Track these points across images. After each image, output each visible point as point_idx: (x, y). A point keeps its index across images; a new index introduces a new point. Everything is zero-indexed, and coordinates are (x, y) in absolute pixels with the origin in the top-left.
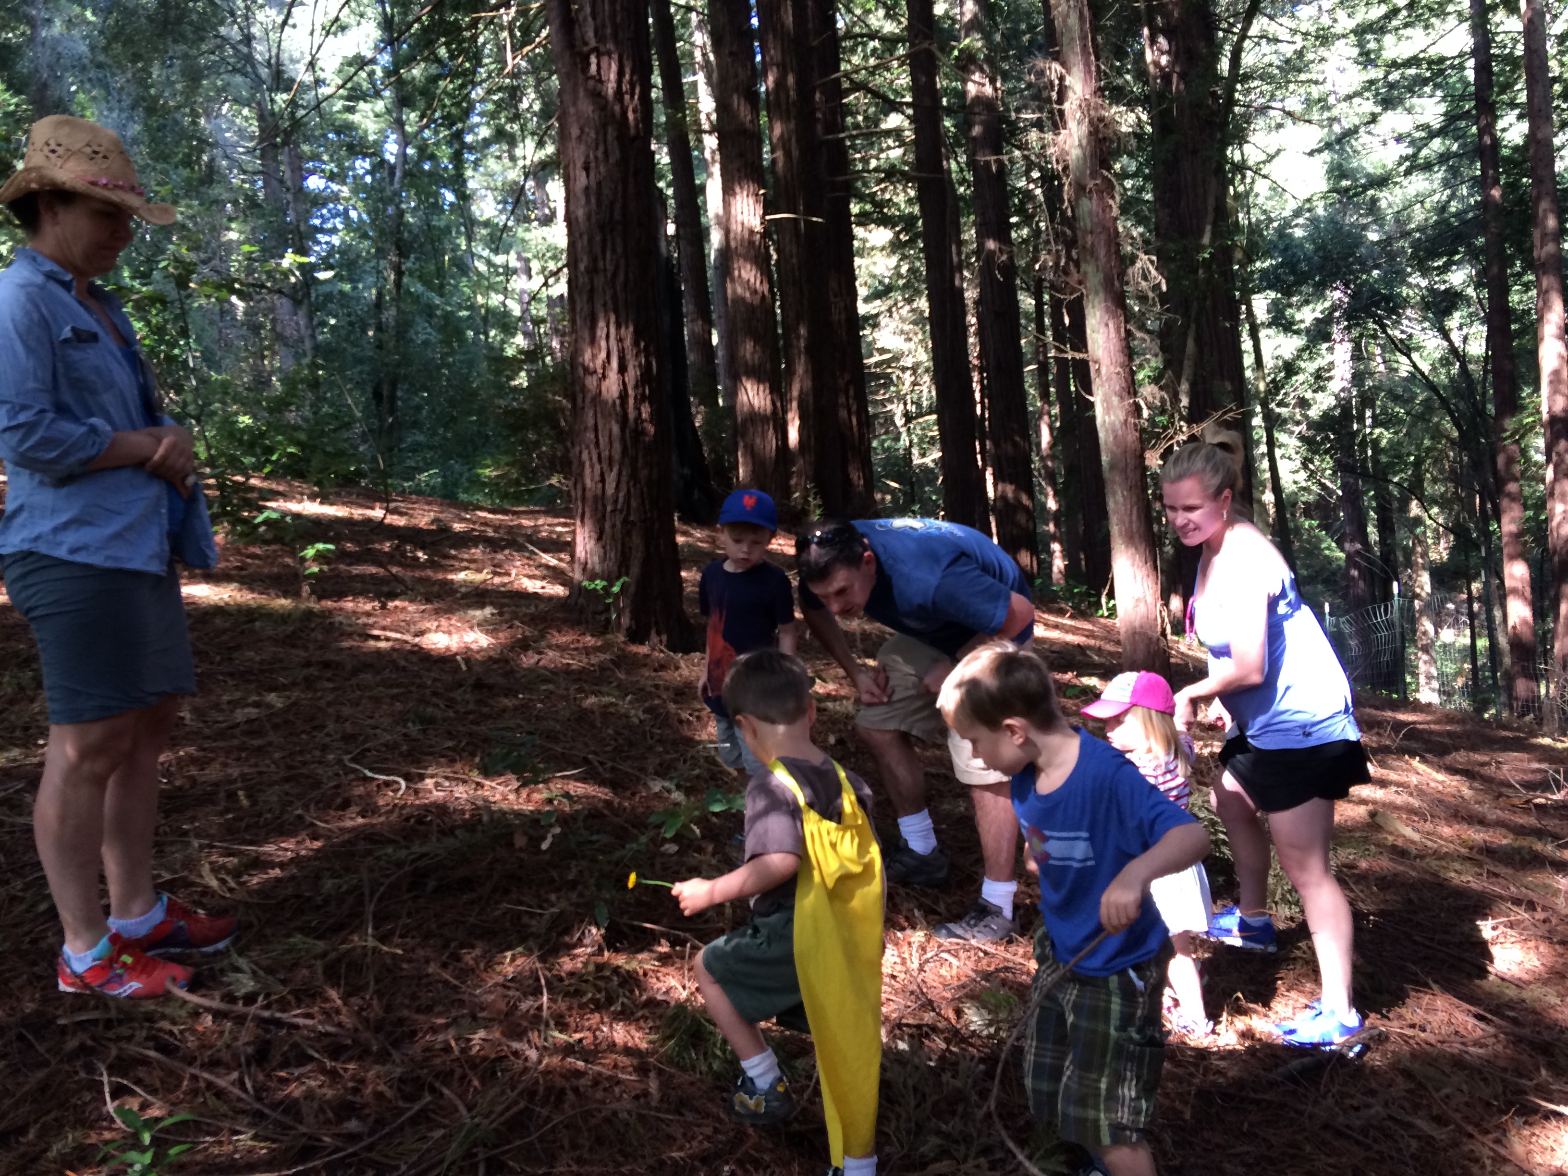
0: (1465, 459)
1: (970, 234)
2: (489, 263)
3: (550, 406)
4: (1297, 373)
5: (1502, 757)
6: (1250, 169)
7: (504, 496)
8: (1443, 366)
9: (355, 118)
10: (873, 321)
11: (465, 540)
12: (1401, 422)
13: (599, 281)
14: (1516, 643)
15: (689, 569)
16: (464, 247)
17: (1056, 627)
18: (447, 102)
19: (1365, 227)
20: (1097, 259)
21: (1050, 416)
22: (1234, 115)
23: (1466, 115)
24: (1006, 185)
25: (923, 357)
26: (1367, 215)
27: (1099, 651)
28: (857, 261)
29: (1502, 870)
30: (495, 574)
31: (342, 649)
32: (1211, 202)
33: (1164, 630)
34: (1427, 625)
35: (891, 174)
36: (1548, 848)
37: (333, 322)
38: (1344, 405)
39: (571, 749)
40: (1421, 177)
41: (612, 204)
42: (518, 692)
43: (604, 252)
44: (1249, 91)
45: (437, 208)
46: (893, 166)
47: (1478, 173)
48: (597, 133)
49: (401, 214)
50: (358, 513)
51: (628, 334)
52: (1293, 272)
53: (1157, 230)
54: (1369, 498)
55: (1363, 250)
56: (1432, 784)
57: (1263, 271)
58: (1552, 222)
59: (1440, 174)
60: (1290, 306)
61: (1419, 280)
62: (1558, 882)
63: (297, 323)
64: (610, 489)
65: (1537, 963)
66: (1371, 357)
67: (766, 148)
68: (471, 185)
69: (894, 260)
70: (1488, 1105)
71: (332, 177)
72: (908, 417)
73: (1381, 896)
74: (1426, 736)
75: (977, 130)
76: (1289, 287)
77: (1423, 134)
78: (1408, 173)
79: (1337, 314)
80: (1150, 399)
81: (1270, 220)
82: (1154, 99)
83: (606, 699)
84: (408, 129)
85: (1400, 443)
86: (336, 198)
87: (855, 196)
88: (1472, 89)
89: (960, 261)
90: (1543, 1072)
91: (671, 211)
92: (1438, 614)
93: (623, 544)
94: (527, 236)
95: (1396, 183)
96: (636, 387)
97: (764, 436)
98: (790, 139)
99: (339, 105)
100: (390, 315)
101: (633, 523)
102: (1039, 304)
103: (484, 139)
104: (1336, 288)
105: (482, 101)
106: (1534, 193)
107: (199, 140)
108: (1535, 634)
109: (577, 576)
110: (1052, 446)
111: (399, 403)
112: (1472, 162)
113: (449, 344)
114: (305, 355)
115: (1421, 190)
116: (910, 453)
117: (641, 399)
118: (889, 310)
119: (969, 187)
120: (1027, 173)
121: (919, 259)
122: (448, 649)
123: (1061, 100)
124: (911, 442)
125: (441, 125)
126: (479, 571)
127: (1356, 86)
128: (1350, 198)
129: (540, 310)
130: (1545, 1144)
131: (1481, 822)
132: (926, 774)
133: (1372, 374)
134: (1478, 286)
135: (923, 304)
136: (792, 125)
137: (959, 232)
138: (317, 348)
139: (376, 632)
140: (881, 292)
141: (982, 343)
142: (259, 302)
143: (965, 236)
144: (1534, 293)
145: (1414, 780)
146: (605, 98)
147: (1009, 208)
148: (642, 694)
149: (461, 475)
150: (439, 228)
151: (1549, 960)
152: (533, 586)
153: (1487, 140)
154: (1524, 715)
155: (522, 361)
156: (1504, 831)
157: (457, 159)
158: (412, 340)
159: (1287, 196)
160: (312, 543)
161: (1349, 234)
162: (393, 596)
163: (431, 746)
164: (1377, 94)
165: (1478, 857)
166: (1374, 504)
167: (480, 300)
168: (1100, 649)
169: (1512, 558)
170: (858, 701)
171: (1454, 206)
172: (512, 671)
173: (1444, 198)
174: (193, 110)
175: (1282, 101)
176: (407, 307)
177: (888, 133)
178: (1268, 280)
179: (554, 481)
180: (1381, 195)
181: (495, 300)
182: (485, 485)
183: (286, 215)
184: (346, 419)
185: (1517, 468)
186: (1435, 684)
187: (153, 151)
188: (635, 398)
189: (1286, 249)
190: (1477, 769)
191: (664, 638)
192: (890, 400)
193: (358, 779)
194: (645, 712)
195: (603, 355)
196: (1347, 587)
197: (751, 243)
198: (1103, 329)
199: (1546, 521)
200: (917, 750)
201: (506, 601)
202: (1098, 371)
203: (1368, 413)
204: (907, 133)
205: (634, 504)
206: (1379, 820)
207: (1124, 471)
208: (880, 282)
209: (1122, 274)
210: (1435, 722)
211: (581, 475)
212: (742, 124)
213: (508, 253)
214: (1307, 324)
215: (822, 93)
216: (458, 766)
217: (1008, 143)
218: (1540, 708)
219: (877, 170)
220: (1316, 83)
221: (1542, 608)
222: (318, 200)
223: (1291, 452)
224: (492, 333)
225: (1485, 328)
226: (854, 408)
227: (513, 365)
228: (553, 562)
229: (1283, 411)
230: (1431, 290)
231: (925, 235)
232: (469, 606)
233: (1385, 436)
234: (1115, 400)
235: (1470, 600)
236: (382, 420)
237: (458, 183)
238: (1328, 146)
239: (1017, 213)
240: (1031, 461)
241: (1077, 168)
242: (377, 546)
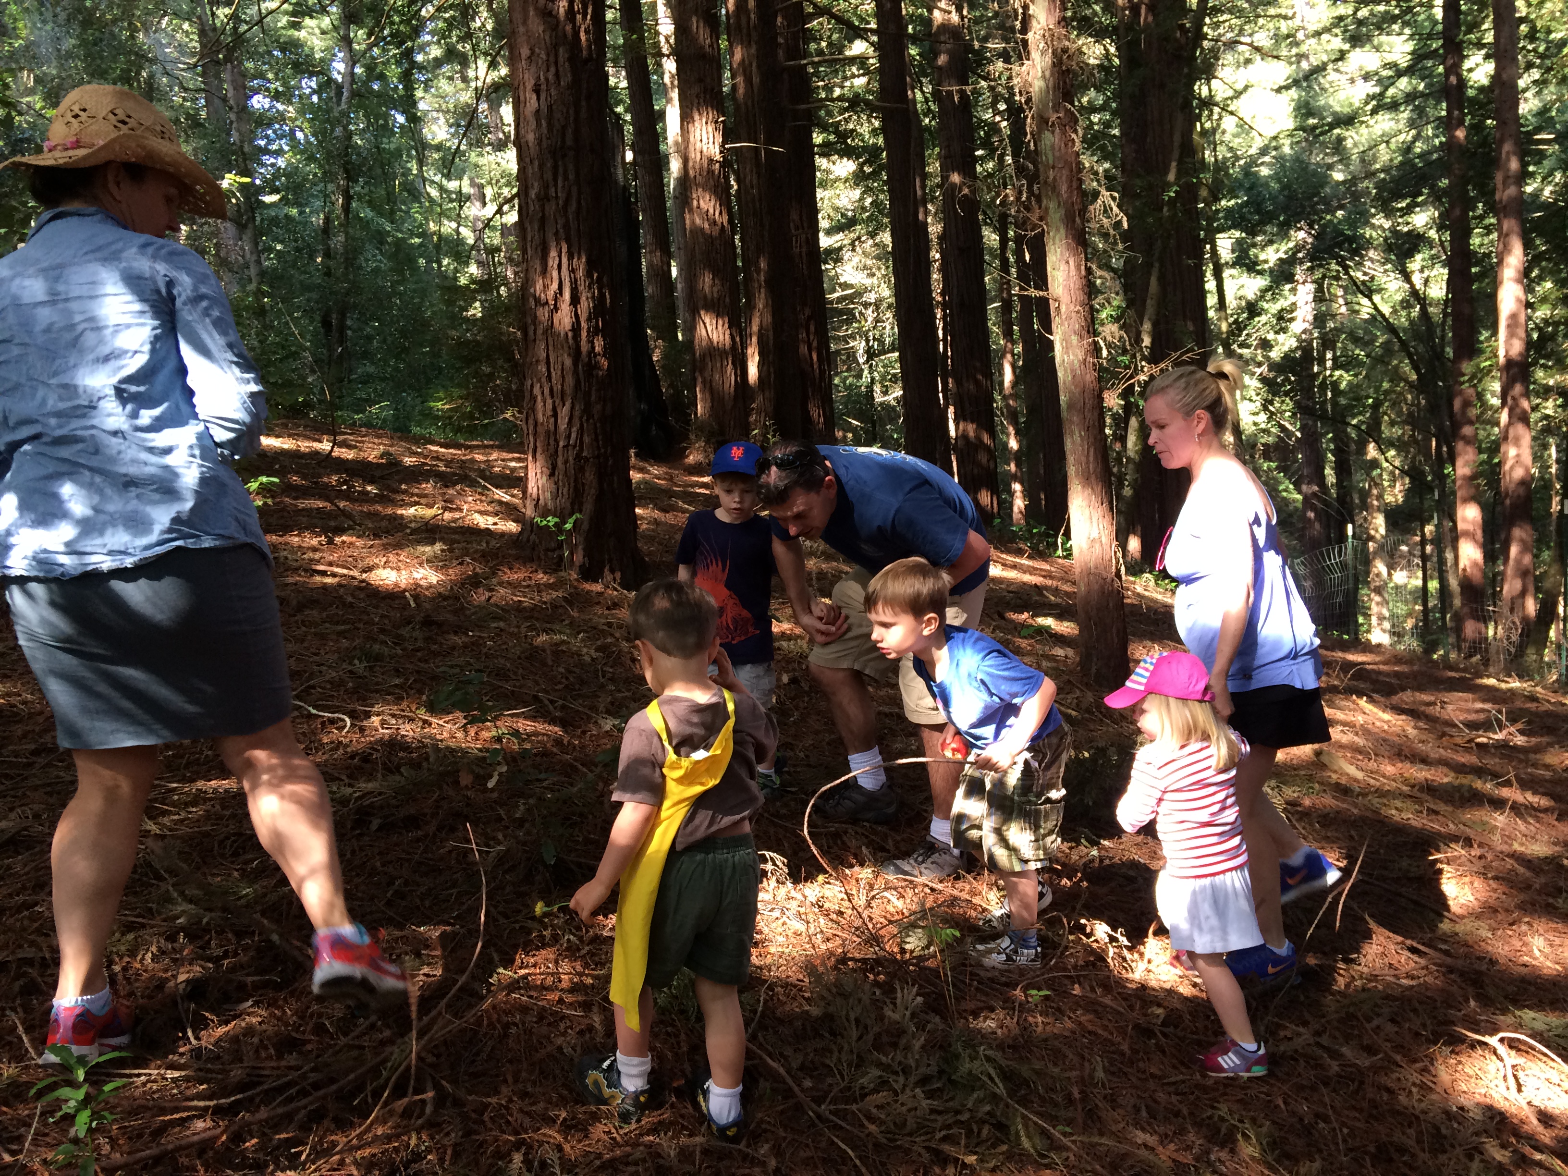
0: (1423, 402)
1: (934, 167)
2: (442, 189)
3: (504, 338)
4: (1259, 314)
5: (1447, 697)
6: (1217, 105)
7: (458, 430)
8: (1403, 308)
9: (302, 34)
10: (834, 254)
11: (416, 475)
12: (1361, 364)
13: (551, 209)
14: (1467, 585)
15: (644, 506)
16: (415, 172)
17: (1014, 567)
18: (396, 19)
19: (1330, 167)
20: (1059, 195)
21: (1013, 355)
22: (1203, 49)
23: (1433, 54)
24: (971, 116)
25: (886, 292)
26: (1333, 154)
27: (1056, 591)
28: (820, 193)
29: (1441, 807)
30: (445, 509)
31: (287, 585)
32: (1177, 138)
33: (1118, 571)
34: (1380, 567)
35: (855, 103)
36: (1488, 787)
37: (279, 247)
38: (1305, 347)
39: (520, 687)
40: (1387, 116)
41: (564, 128)
42: (468, 630)
43: (555, 180)
44: (1217, 25)
45: (386, 130)
46: (857, 95)
47: (1444, 113)
48: (548, 55)
49: (349, 135)
50: (305, 445)
51: (581, 264)
52: (1258, 212)
53: (1123, 167)
54: (1327, 441)
55: (1328, 190)
56: (1378, 724)
57: (1228, 210)
58: (1514, 165)
59: (1405, 114)
60: (1254, 245)
61: (1383, 221)
62: (1495, 819)
63: (242, 248)
64: (563, 425)
65: (1472, 898)
66: (1333, 298)
67: (728, 74)
68: (422, 106)
69: (857, 193)
70: (1417, 1034)
71: (276, 96)
72: (871, 354)
73: (1323, 833)
74: (1374, 676)
75: (942, 59)
76: (1254, 226)
77: (1390, 73)
78: (1374, 112)
79: (1300, 255)
80: (1109, 338)
81: (1237, 158)
82: (1122, 31)
83: (557, 637)
84: (356, 46)
85: (1358, 386)
86: (282, 118)
87: (818, 125)
88: (1440, 27)
89: (925, 194)
90: (1472, 1003)
91: (628, 138)
92: (1392, 556)
93: (576, 480)
94: (481, 161)
95: (1363, 122)
96: (589, 319)
97: (723, 373)
98: (751, 64)
99: (284, 20)
100: (338, 241)
101: (587, 459)
102: (1004, 241)
103: (436, 59)
104: (1300, 229)
105: (432, 18)
106: (1498, 135)
107: (137, 54)
108: (1485, 574)
109: (529, 512)
110: (1015, 384)
111: (349, 332)
112: (1439, 102)
113: (401, 272)
114: (250, 280)
115: (1387, 129)
116: (872, 391)
117: (594, 332)
118: (852, 244)
119: (934, 118)
120: (994, 105)
121: (883, 191)
122: (396, 585)
123: (1025, 30)
124: (873, 379)
125: (389, 43)
126: (430, 506)
127: (1326, 22)
128: (1317, 137)
129: (494, 238)
130: (1471, 1072)
131: (1425, 761)
132: (879, 713)
133: (1333, 316)
134: (1440, 228)
135: (886, 237)
136: (753, 51)
137: (923, 165)
138: (263, 274)
139: (321, 568)
140: (846, 224)
141: (946, 279)
142: (202, 225)
143: (930, 169)
144: (1495, 236)
145: (1360, 719)
146: (556, 17)
147: (973, 141)
148: (594, 632)
149: (413, 408)
150: (389, 152)
151: (1483, 895)
152: (483, 522)
153: (1453, 80)
154: (1471, 656)
155: (475, 291)
156: (1445, 770)
157: (407, 78)
158: (360, 268)
159: (1254, 133)
160: (256, 476)
161: (1315, 173)
162: (341, 531)
163: (377, 684)
164: (1346, 31)
165: (1419, 795)
166: (1332, 446)
167: (432, 227)
168: (1057, 589)
169: (1465, 501)
170: (811, 641)
171: (1419, 147)
172: (463, 608)
173: (1409, 138)
174: (130, 24)
175: (1251, 35)
176: (357, 232)
177: (852, 60)
178: (1234, 219)
179: (508, 415)
180: (1347, 134)
181: (448, 227)
182: (438, 418)
183: (229, 135)
184: (293, 349)
185: (1474, 412)
186: (1387, 625)
187: (88, 66)
188: (588, 331)
189: (1251, 188)
190: (1423, 708)
191: (618, 575)
192: (852, 337)
193: (302, 716)
194: (596, 650)
195: (555, 286)
196: (1303, 529)
197: (710, 172)
198: (1063, 266)
199: (1499, 464)
200: (870, 689)
201: (457, 537)
202: (1058, 309)
203: (1329, 355)
204: (871, 61)
205: (586, 439)
206: (1324, 759)
207: (1082, 411)
208: (843, 215)
209: (1084, 210)
210: (1384, 663)
211: (533, 409)
212: (702, 47)
213: (461, 179)
214: (1271, 264)
215: (783, 18)
216: (404, 705)
217: (974, 73)
218: (1487, 650)
219: (841, 98)
220: (1285, 18)
221: (1493, 550)
222: (263, 121)
223: (1252, 393)
224: (445, 262)
225: (1446, 271)
226: (815, 344)
227: (467, 295)
228: (507, 498)
229: (1245, 351)
230: (1394, 231)
231: (889, 167)
232: (419, 542)
233: (1344, 378)
234: (1074, 339)
235: (1423, 542)
236: (331, 350)
237: (408, 104)
238: (1296, 83)
239: (983, 146)
240: (993, 400)
241: (1040, 100)
242: (325, 479)
